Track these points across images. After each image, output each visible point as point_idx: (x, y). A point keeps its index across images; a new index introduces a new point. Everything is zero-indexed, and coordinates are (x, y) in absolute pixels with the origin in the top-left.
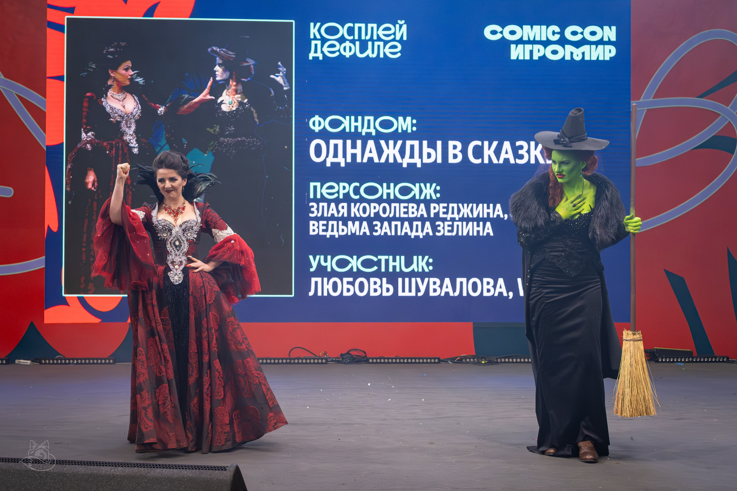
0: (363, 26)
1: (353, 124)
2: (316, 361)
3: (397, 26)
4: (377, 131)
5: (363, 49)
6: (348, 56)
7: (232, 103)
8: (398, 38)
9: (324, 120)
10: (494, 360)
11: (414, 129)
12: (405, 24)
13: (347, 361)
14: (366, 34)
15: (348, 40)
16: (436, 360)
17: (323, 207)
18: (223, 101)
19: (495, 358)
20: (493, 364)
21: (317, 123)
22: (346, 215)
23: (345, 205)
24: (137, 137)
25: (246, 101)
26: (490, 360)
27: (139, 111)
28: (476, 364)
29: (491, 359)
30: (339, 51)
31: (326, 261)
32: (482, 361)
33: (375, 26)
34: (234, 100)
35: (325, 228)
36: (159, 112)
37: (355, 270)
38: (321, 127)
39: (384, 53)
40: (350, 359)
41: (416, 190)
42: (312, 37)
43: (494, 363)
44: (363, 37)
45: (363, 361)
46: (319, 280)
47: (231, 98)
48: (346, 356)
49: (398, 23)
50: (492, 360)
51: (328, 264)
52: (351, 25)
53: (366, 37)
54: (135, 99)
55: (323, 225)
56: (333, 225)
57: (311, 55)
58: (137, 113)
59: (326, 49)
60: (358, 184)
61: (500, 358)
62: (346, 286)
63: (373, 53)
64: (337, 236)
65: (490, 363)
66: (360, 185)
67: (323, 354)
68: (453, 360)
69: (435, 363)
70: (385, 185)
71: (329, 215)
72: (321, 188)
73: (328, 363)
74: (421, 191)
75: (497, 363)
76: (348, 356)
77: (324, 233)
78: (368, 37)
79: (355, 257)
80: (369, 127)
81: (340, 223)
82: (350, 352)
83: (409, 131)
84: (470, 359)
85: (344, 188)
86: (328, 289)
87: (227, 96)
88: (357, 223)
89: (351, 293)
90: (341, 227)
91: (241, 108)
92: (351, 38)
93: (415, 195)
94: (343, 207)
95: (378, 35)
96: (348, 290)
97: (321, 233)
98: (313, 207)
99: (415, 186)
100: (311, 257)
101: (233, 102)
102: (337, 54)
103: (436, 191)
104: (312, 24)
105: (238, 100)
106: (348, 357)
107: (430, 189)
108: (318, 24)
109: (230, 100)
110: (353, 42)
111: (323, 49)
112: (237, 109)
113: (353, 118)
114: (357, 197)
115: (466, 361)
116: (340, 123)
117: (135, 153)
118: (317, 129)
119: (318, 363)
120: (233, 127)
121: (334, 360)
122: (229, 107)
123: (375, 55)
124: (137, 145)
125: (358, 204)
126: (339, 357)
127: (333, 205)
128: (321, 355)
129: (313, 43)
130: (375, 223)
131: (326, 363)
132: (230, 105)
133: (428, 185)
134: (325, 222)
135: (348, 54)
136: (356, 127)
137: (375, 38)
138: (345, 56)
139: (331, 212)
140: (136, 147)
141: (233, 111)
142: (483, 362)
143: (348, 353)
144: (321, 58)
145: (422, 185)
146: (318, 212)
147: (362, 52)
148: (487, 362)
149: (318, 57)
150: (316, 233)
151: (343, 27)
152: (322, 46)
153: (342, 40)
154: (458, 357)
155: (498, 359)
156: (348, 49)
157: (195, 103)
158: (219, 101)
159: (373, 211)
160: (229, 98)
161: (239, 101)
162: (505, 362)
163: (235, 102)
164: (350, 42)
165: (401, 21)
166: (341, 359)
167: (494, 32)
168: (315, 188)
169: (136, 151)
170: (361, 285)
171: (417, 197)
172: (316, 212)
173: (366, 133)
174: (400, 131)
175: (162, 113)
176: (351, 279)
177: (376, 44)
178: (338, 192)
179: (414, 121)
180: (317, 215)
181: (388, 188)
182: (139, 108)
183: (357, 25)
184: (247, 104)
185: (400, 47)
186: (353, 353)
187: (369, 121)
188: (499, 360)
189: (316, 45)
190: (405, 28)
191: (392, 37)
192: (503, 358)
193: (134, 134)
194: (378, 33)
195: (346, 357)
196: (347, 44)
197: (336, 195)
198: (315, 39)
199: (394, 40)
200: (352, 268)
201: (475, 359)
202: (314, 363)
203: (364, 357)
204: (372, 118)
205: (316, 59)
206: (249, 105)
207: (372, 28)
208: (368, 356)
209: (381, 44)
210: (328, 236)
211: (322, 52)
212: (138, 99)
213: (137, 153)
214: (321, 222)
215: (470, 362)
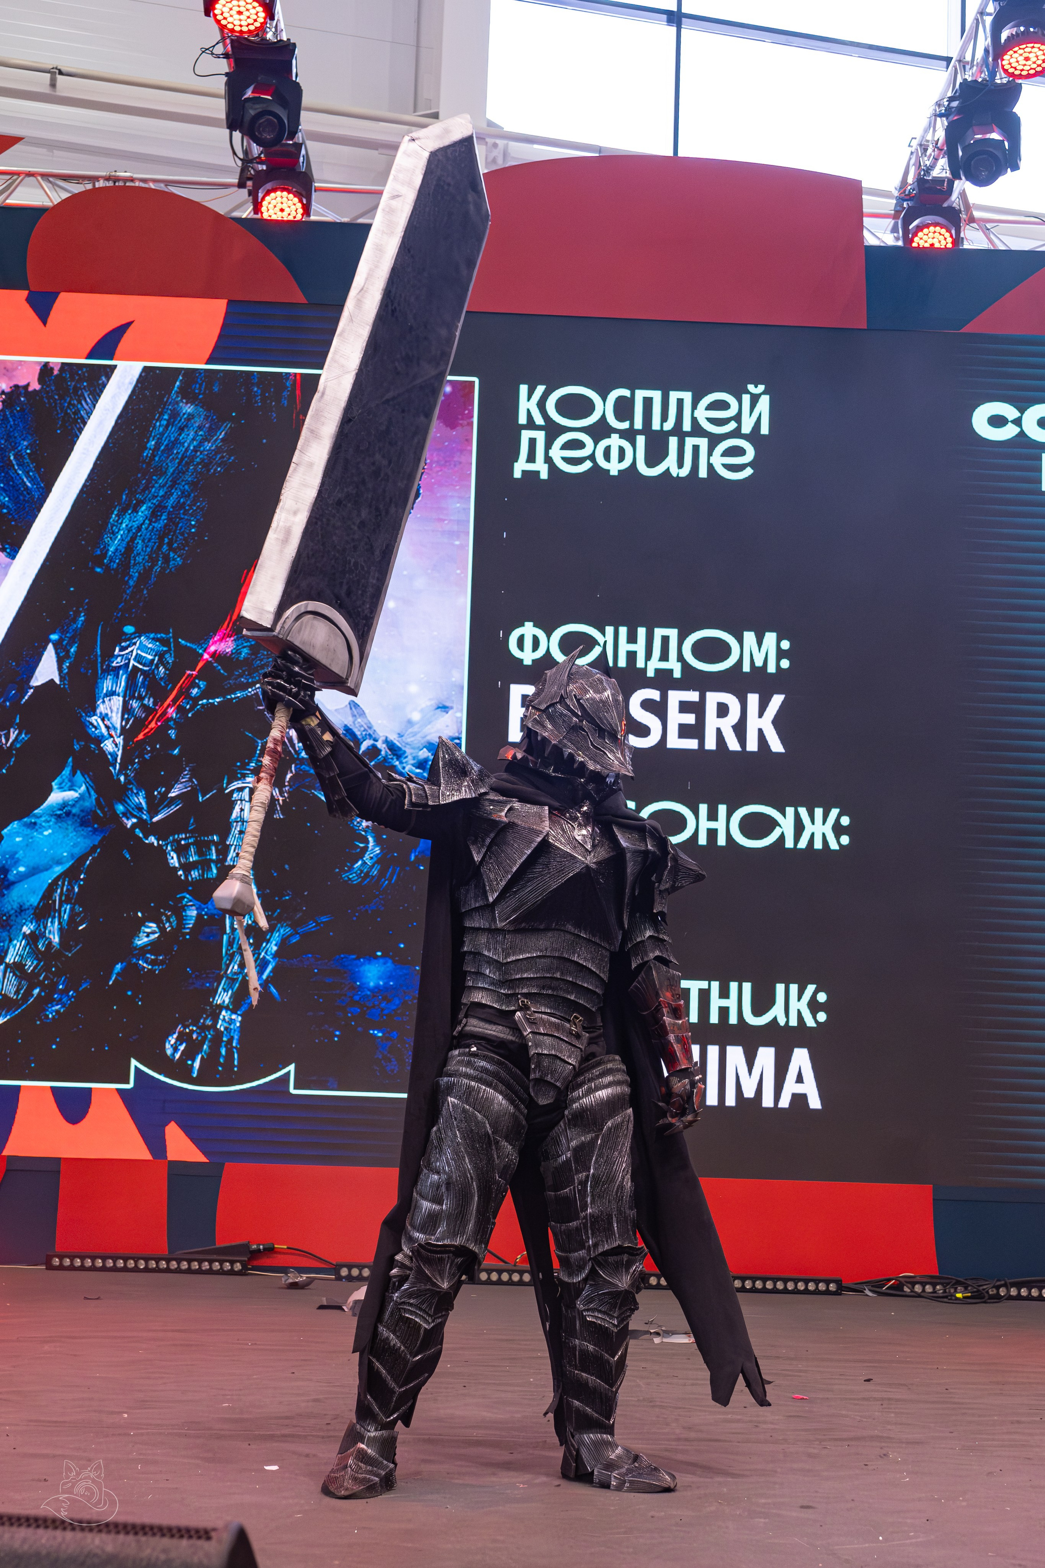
0: (656, 396)
1: (624, 647)
2: (505, 1277)
3: (746, 398)
4: (685, 666)
5: (656, 454)
6: (614, 472)
8: (746, 429)
9: (549, 636)
10: (988, 1292)
11: (785, 664)
12: (764, 393)
14: (664, 418)
15: (616, 431)
16: (832, 1287)
19: (992, 1285)
20: (985, 1302)
21: (528, 643)
26: (978, 1291)
28: (942, 1300)
29: (981, 1288)
30: (592, 457)
32: (956, 1291)
33: (687, 396)
38: (540, 653)
39: (710, 467)
41: (786, 824)
42: (522, 420)
43: (989, 1299)
44: (656, 425)
49: (748, 392)
50: (984, 1289)
52: (626, 393)
53: (665, 424)
57: (520, 467)
59: (557, 453)
61: (1005, 1285)
63: (680, 465)
65: (979, 1297)
66: (637, 806)
68: (876, 1287)
69: (827, 1292)
70: (703, 808)
74: (799, 828)
75: (997, 1298)
78: (669, 426)
80: (664, 657)
83: (772, 669)
84: (924, 1285)
92: (625, 425)
93: (782, 837)
95: (694, 420)
99: (784, 815)
102: (588, 465)
103: (838, 830)
104: (524, 389)
107: (824, 823)
108: (540, 389)
110: (629, 435)
111: (551, 453)
113: (623, 631)
115: (912, 1291)
116: (589, 643)
118: (528, 657)
119: (510, 1283)
123: (685, 472)
128: (518, 1260)
129: (526, 435)
133: (819, 812)
135: (614, 467)
136: (632, 656)
137: (687, 426)
138: (609, 471)
142: (959, 1295)
144: (544, 475)
145: (803, 811)
147: (651, 462)
148: (970, 1294)
149: (538, 472)
151: (604, 399)
152: (548, 445)
153: (600, 431)
154: (890, 1280)
155: (1001, 1289)
156: (614, 454)
162: (1019, 1297)
164: (620, 437)
165: (756, 387)
167: (997, 421)
171: (789, 844)
173: (657, 671)
174: (746, 668)
177: (690, 442)
179: (785, 645)
181: (713, 816)
183: (640, 395)
185: (750, 453)
187: (665, 640)
188: (1003, 1291)
189: (532, 442)
190: (764, 403)
191: (733, 425)
192: (1013, 1285)
194: (695, 416)
196: (615, 441)
198: (531, 425)
199: (736, 433)
201: (938, 1287)
202: (500, 1282)
204: (673, 634)
205: (531, 476)
207: (680, 402)
209: (703, 443)
211: (548, 460)
215: (923, 1294)
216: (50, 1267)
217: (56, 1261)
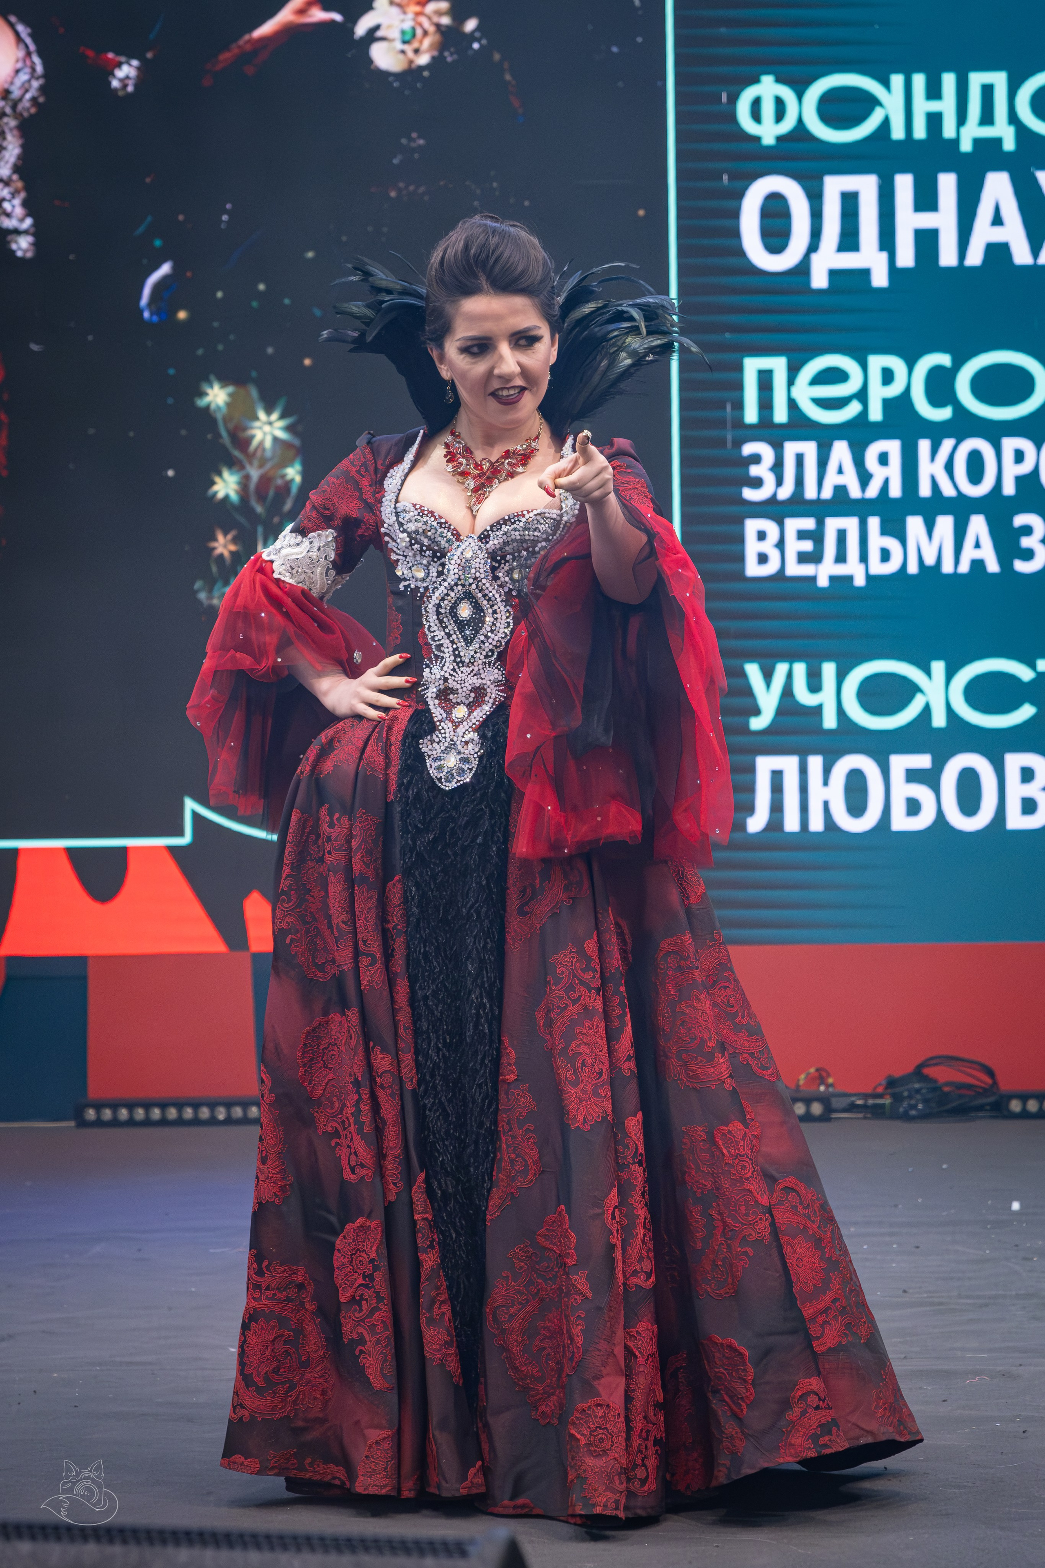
1: (922, 106)
4: (1022, 131)
7: (414, 35)
9: (800, 96)
13: (914, 1107)
17: (800, 459)
18: (377, 27)
21: (768, 110)
22: (895, 491)
23: (893, 447)
24: (26, 188)
25: (471, 25)
27: (35, 84)
31: (815, 684)
34: (421, 25)
35: (807, 546)
36: (115, 84)
37: (939, 720)
38: (788, 125)
40: (926, 1101)
45: (981, 1108)
46: (789, 764)
47: (410, 16)
48: (910, 1086)
51: (826, 698)
54: (17, 34)
55: (802, 535)
56: (842, 536)
58: (27, 91)
60: (944, 359)
62: (902, 790)
64: (860, 581)
66: (953, 360)
67: (810, 1080)
71: (827, 493)
72: (791, 382)
73: (834, 1115)
76: (917, 1086)
77: (807, 570)
79: (938, 667)
80: (987, 118)
81: (874, 523)
82: (926, 1071)
85: (888, 376)
86: (826, 804)
87: (395, 10)
88: (945, 524)
89: (924, 820)
90: (877, 541)
91: (451, 54)
94: (883, 459)
96: (913, 807)
97: (794, 569)
98: (756, 459)
100: (753, 671)
101: (419, 32)
105: (438, 26)
106: (918, 1091)
109: (408, 25)
112: (436, 62)
113: (919, 81)
114: (944, 414)
116: (864, 103)
117: (19, 254)
118: (768, 132)
120: (420, 137)
121: (858, 1106)
122: (403, 52)
124: (28, 222)
125: (948, 444)
126: (880, 1090)
127: (841, 451)
128: (801, 1082)
130: (1020, 520)
131: (825, 1118)
132: (406, 47)
134: (809, 524)
136: (934, 120)
139: (832, 480)
140: (26, 232)
141: (421, 68)
143: (918, 1073)
146: (779, 482)
150: (771, 568)
157: (265, 40)
158: (361, 28)
159: (1012, 471)
160: (402, 17)
161: (443, 29)
163: (425, 33)
166: (887, 1101)
168: (765, 380)
169: (23, 245)
170: (969, 780)
172: (770, 480)
173: (976, 141)
175: (130, 89)
176: (923, 761)
178: (862, 395)
180: (775, 495)
182: (33, 70)
184: (478, 40)
186: (941, 1074)
187: (988, 91)
193: (15, 177)
195: (909, 1090)
197: (853, 409)
200: (927, 710)
203: (986, 1092)
204: (999, 79)
206: (484, 42)
208: (1005, 1086)
210: (823, 582)
212: (32, 36)
213: (29, 255)
214: (793, 525)
216: (83, 1123)
217: (91, 1114)
